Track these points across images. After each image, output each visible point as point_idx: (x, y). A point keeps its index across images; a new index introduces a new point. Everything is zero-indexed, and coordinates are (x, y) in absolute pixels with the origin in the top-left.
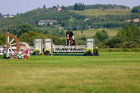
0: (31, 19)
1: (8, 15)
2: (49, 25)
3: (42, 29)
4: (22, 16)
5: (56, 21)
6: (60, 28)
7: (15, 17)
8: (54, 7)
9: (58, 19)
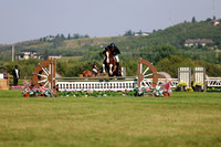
0: (174, 38)
1: (140, 33)
2: (200, 47)
3: (189, 52)
4: (161, 33)
5: (211, 41)
6: (218, 51)
7: (150, 36)
8: (209, 20)
9: (214, 38)
